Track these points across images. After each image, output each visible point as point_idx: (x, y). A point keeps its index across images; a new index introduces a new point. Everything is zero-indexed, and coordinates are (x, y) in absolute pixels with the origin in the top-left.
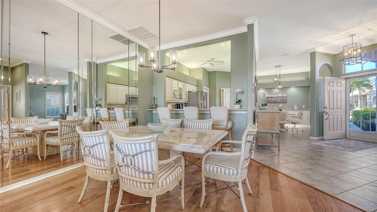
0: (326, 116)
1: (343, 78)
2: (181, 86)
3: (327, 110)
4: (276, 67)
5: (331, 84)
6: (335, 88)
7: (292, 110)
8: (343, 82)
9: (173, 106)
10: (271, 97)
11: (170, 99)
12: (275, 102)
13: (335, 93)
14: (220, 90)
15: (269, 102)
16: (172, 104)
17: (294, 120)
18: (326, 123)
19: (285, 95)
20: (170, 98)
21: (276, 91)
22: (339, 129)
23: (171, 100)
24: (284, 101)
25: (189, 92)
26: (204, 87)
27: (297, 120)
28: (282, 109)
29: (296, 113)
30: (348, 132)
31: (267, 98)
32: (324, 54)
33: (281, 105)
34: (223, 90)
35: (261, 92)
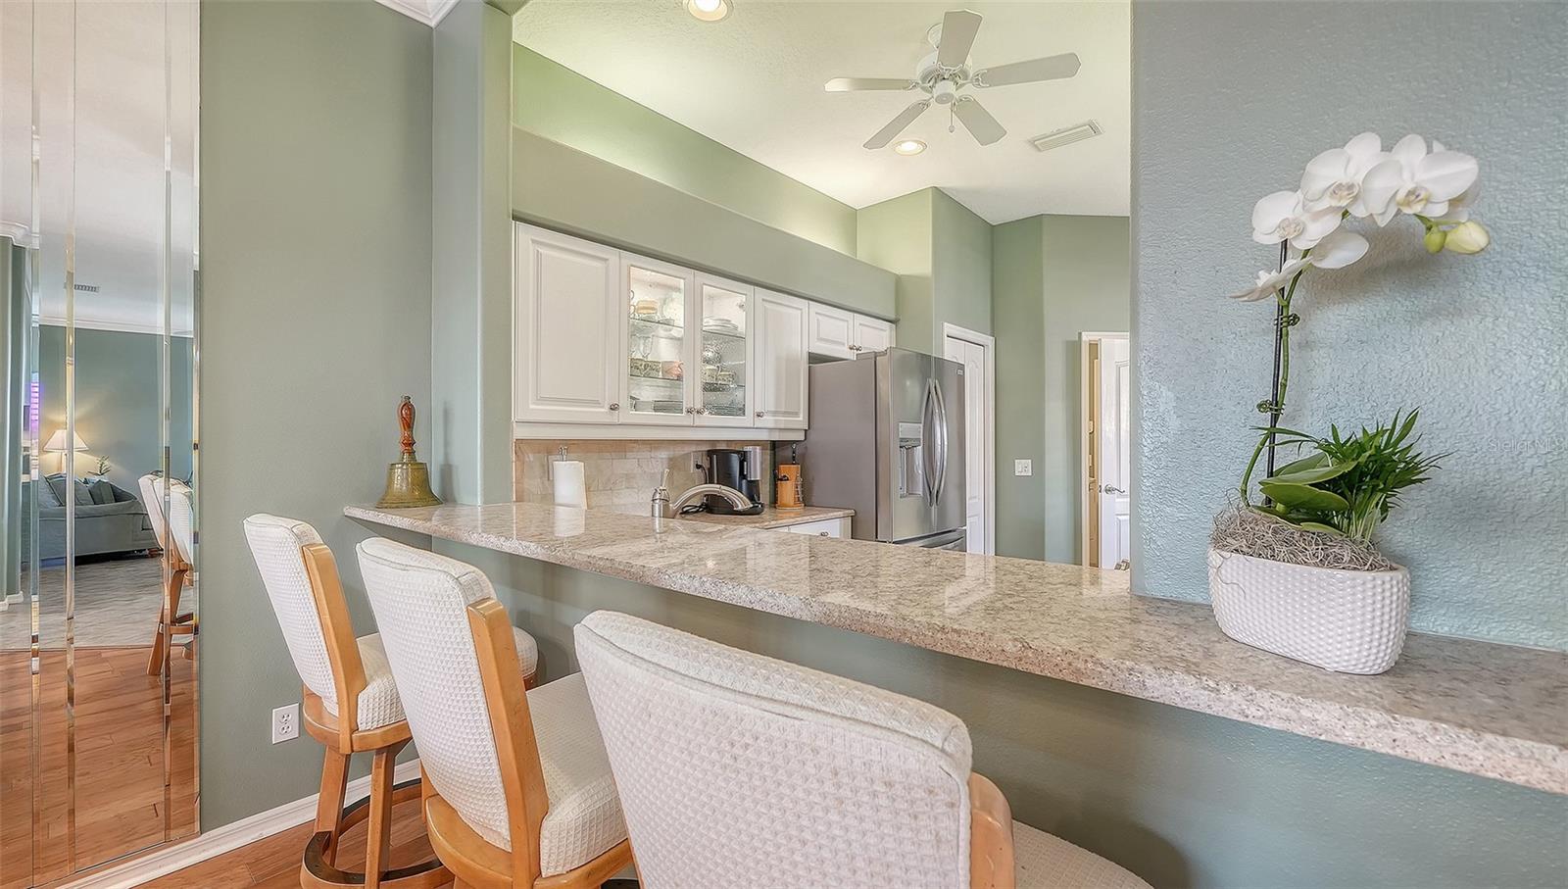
2: (738, 319)
9: (673, 464)
11: (601, 413)
14: (1073, 348)
16: (664, 454)
20: (596, 403)
23: (608, 420)
25: (815, 359)
26: (949, 328)
34: (1094, 348)
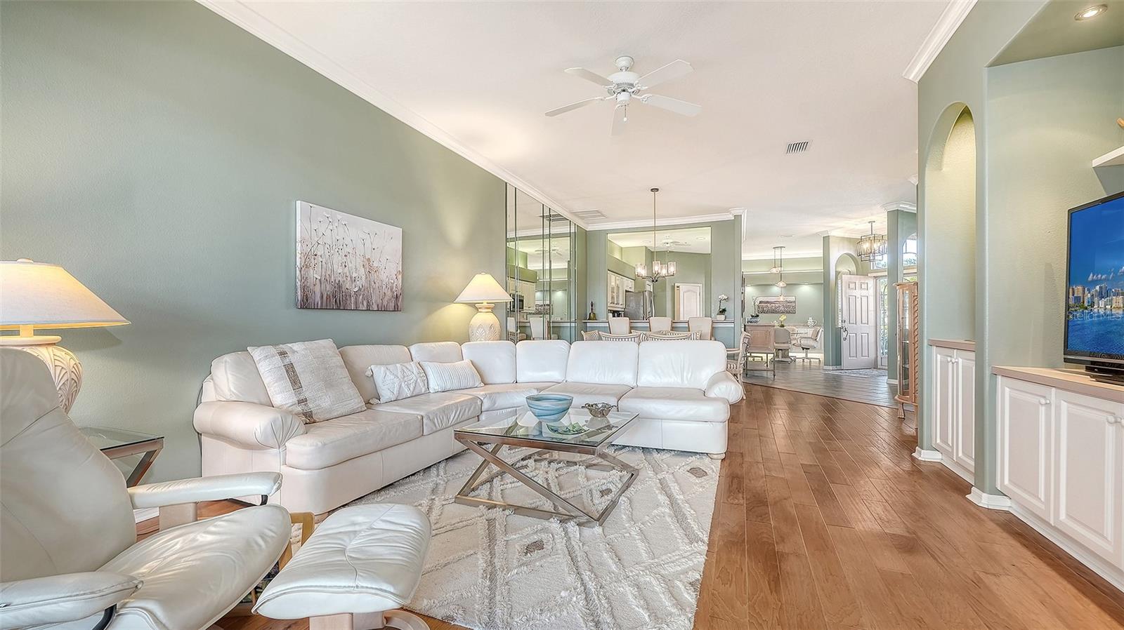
0: (844, 334)
1: (871, 277)
3: (846, 325)
4: (774, 248)
5: (852, 286)
6: (858, 293)
7: (804, 326)
8: (871, 283)
10: (767, 302)
12: (774, 312)
13: (858, 301)
14: (673, 287)
15: (763, 312)
17: (804, 342)
18: (845, 344)
19: (792, 299)
21: (775, 290)
22: (865, 353)
24: (790, 309)
27: (811, 343)
28: (785, 325)
29: (810, 332)
30: (879, 359)
31: (760, 302)
32: (843, 238)
33: (783, 317)
34: (678, 288)
35: (749, 290)
